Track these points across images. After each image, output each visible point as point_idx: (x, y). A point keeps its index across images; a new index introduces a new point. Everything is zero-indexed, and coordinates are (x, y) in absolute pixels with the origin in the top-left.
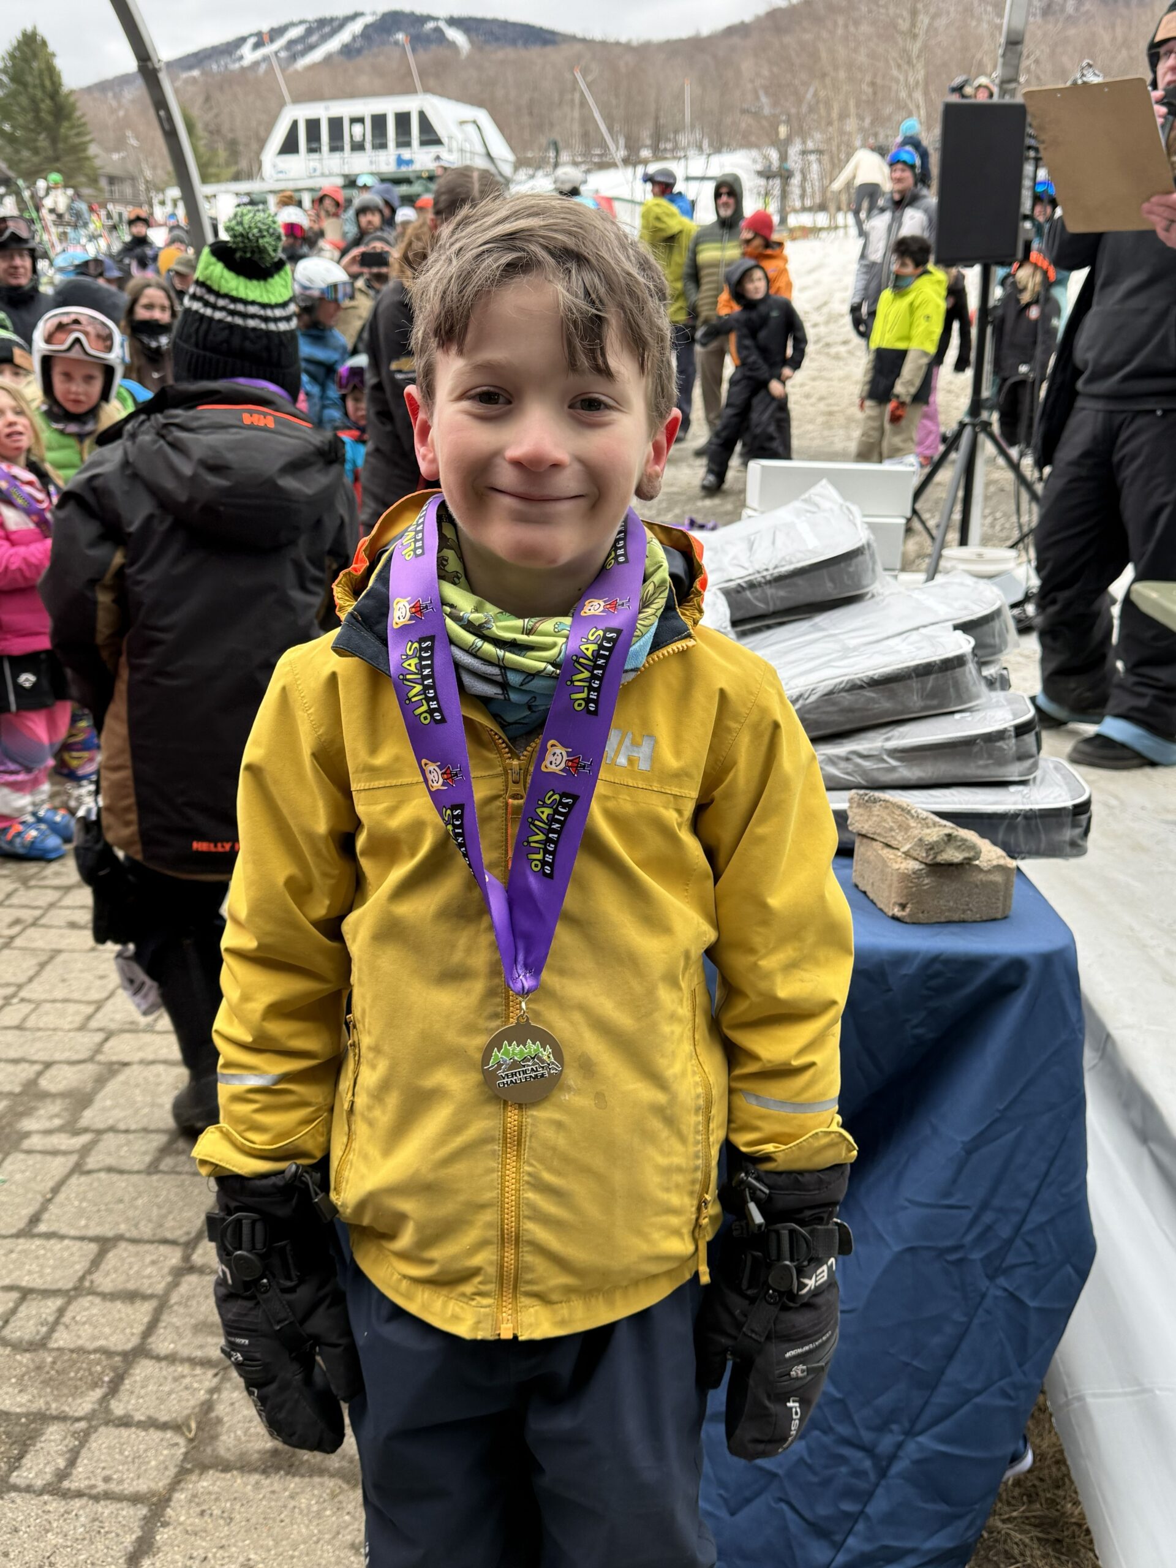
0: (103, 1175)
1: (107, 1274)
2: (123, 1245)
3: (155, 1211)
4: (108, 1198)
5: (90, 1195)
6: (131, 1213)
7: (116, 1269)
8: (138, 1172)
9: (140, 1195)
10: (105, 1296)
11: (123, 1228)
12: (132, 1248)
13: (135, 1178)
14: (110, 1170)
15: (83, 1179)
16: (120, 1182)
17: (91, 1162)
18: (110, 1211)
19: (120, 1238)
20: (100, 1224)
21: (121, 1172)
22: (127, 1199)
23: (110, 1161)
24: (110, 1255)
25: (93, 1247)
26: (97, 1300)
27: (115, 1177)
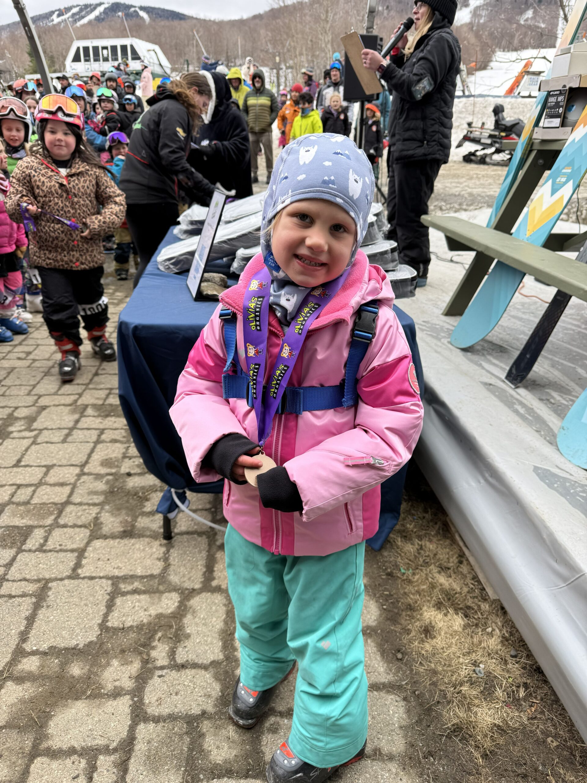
0: (44, 444)
1: (51, 477)
2: (56, 467)
3: (67, 456)
4: (48, 452)
5: (40, 451)
6: (57, 457)
7: (54, 476)
8: (58, 443)
9: (60, 450)
10: (51, 485)
11: (55, 462)
12: (59, 468)
14: (47, 442)
15: (37, 446)
16: (52, 447)
17: (39, 440)
18: (49, 457)
19: (54, 465)
20: (46, 461)
21: (52, 443)
22: (55, 452)
23: (46, 440)
24: (51, 471)
25: (44, 469)
26: (48, 487)
27: (49, 445)
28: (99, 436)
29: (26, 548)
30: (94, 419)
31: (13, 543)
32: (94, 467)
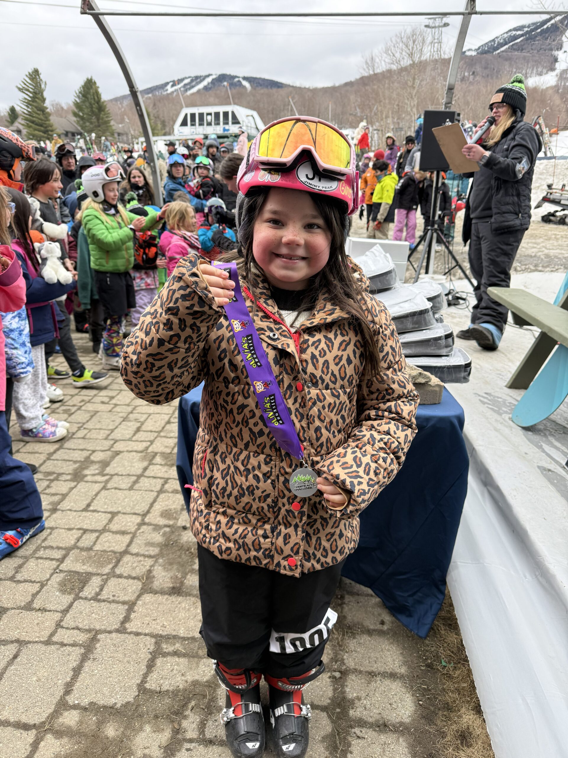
0: (113, 490)
1: (114, 525)
2: (120, 515)
3: (132, 503)
4: (115, 499)
5: (108, 497)
6: (123, 504)
7: (117, 523)
8: (126, 489)
9: (126, 498)
10: (113, 532)
11: (120, 509)
12: (123, 516)
13: (125, 492)
14: (116, 488)
15: (106, 491)
16: (119, 493)
17: (109, 486)
18: (115, 503)
19: (119, 512)
20: (112, 507)
21: (120, 489)
22: (122, 499)
23: (115, 486)
24: (116, 518)
25: (109, 516)
26: (111, 534)
27: (117, 491)
28: (163, 485)
29: (82, 596)
30: (160, 467)
31: (72, 589)
32: (155, 517)
